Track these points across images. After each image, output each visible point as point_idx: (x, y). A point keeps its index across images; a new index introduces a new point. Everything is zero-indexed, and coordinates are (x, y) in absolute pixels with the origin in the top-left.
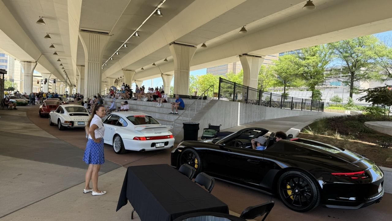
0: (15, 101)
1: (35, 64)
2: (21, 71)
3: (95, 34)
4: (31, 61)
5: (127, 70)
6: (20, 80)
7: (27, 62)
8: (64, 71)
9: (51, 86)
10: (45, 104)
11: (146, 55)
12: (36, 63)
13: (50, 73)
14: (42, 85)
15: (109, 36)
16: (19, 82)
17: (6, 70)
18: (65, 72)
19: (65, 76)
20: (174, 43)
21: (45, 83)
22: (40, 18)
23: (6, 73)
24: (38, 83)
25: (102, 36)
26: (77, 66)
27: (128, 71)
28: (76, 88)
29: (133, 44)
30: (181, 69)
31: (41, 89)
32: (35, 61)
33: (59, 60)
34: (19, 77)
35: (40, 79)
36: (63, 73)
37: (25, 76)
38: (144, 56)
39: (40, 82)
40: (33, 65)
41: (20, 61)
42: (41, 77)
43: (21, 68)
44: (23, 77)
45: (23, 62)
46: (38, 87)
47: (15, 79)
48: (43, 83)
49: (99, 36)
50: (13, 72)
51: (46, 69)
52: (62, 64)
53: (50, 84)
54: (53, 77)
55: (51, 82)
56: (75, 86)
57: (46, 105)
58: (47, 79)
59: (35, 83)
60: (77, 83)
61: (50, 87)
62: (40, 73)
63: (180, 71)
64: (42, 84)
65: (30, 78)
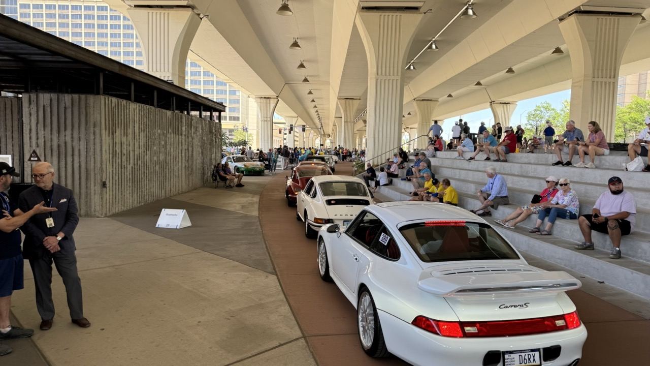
0: (243, 166)
1: (276, 100)
2: (258, 116)
3: (391, 14)
4: (269, 97)
5: (423, 100)
6: (256, 128)
7: (265, 98)
8: (317, 111)
9: (298, 137)
10: (297, 174)
11: (478, 61)
12: (277, 98)
13: (297, 116)
14: (285, 136)
15: (421, 13)
16: (255, 132)
17: (224, 104)
18: (317, 113)
19: (317, 121)
20: (578, 12)
21: (290, 133)
22: (284, 2)
23: (224, 111)
24: (280, 132)
25: (406, 17)
26: (338, 99)
27: (425, 102)
28: (330, 138)
29: (448, 43)
30: (594, 77)
31: (285, 141)
32: (275, 95)
33: (310, 93)
34: (256, 125)
35: (282, 126)
36: (314, 115)
37: (262, 121)
38: (471, 62)
39: (282, 131)
40: (273, 102)
41: (254, 97)
42: (285, 123)
43: (257, 111)
44: (260, 123)
45: (259, 99)
46: (280, 139)
47: (249, 128)
48: (287, 132)
49: (398, 17)
50: (247, 118)
51: (291, 110)
52: (315, 100)
53: (296, 134)
54: (301, 122)
55: (298, 130)
56: (329, 136)
57: (299, 178)
58: (292, 125)
59: (276, 132)
60: (333, 130)
61: (296, 138)
62: (283, 116)
63: (593, 82)
64: (285, 134)
65: (269, 124)
